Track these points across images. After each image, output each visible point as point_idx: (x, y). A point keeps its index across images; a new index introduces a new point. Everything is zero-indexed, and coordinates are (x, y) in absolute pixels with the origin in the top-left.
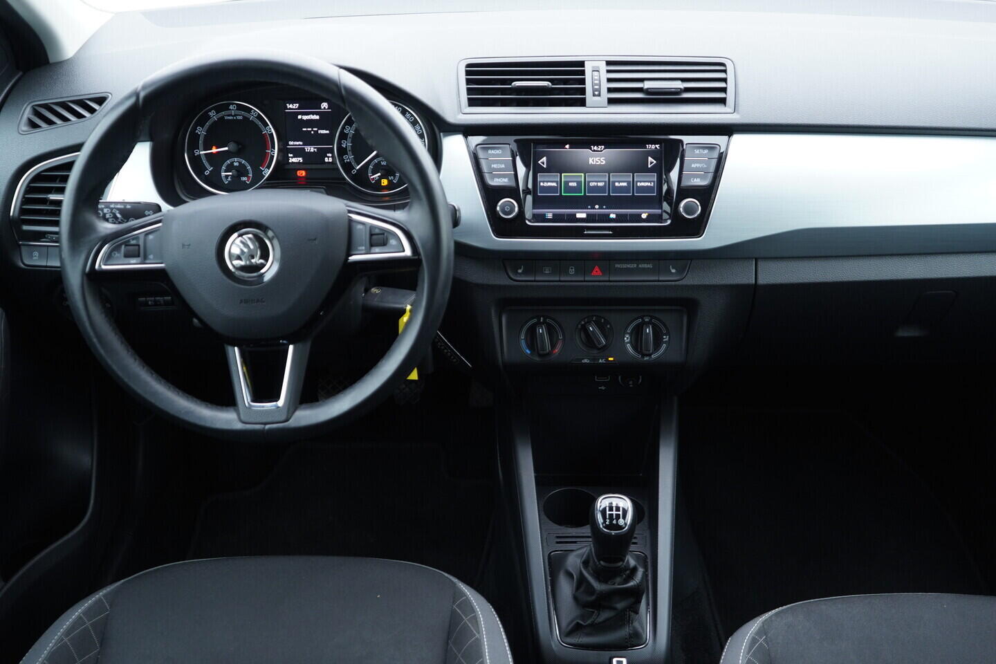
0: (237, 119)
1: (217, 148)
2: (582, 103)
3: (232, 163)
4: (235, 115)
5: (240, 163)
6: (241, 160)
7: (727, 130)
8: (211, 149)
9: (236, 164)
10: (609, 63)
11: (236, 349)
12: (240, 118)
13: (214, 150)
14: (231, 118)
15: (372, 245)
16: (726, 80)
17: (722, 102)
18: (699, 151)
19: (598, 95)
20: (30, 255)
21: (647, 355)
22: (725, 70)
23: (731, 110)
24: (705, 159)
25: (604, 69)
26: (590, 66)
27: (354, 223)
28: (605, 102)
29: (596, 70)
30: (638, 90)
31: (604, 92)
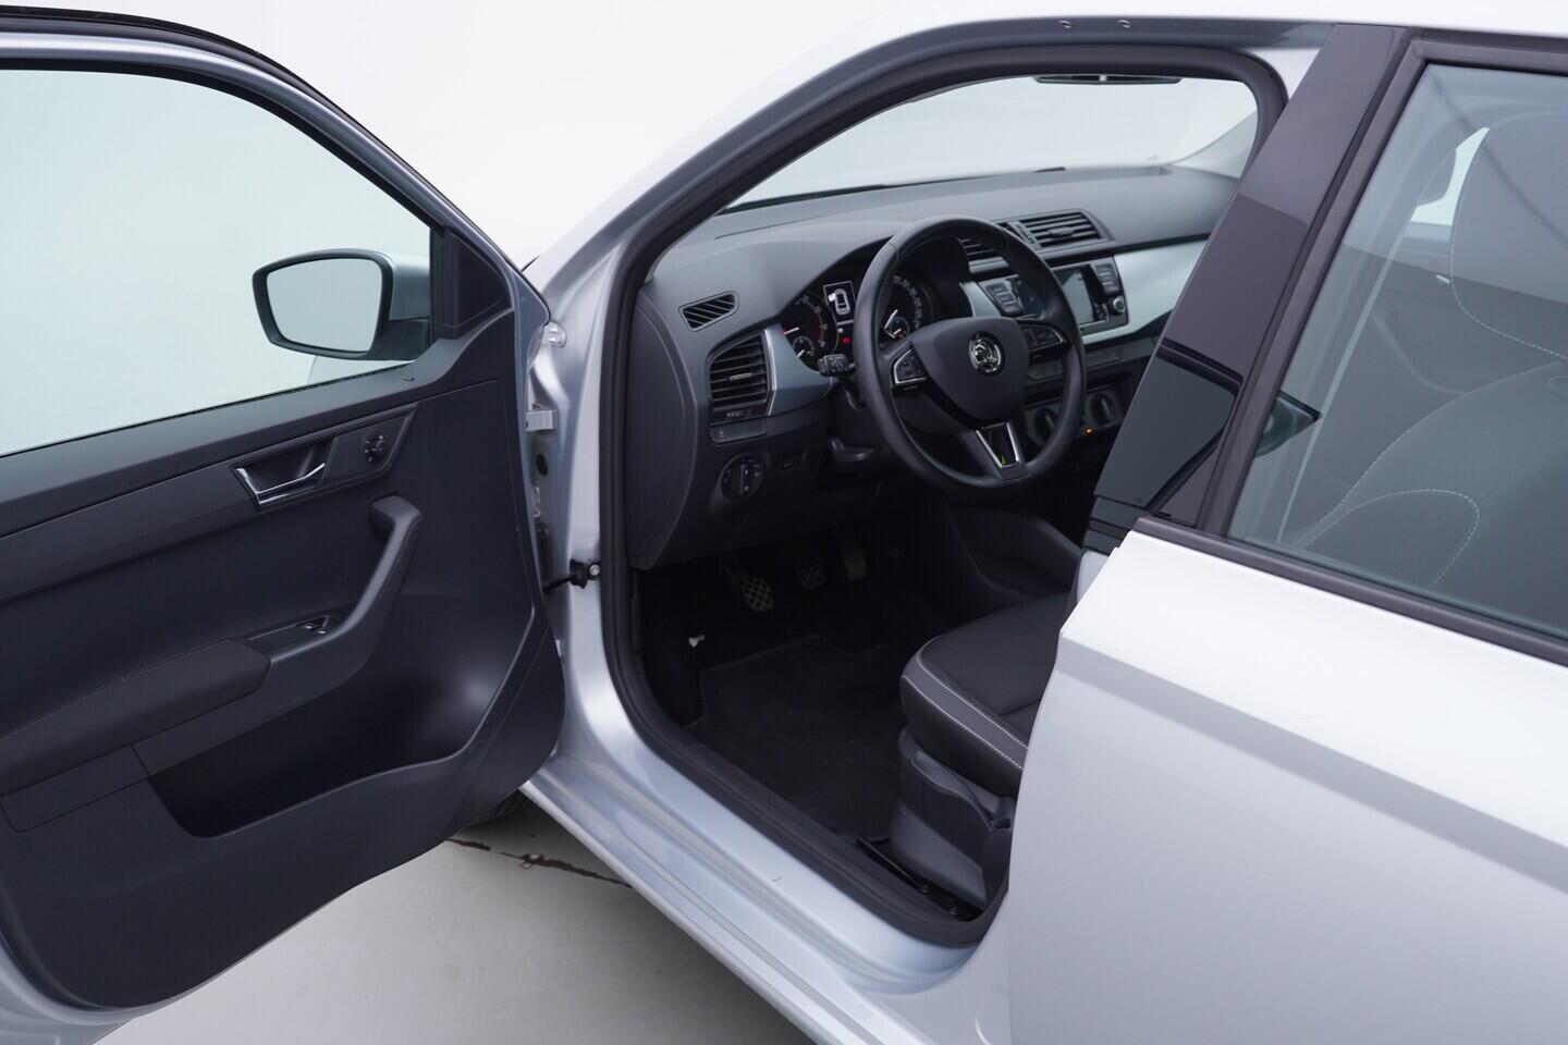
3: (799, 341)
6: (803, 337)
7: (1108, 253)
9: (801, 341)
10: (1023, 222)
11: (979, 432)
15: (1040, 341)
16: (1089, 222)
17: (1097, 236)
18: (1103, 269)
19: (1033, 242)
20: (717, 435)
21: (1108, 422)
22: (1084, 217)
23: (1106, 240)
24: (1108, 273)
25: (1023, 226)
26: (1013, 225)
27: (1023, 328)
28: (1039, 247)
29: (1019, 227)
30: (1050, 236)
31: (1035, 240)
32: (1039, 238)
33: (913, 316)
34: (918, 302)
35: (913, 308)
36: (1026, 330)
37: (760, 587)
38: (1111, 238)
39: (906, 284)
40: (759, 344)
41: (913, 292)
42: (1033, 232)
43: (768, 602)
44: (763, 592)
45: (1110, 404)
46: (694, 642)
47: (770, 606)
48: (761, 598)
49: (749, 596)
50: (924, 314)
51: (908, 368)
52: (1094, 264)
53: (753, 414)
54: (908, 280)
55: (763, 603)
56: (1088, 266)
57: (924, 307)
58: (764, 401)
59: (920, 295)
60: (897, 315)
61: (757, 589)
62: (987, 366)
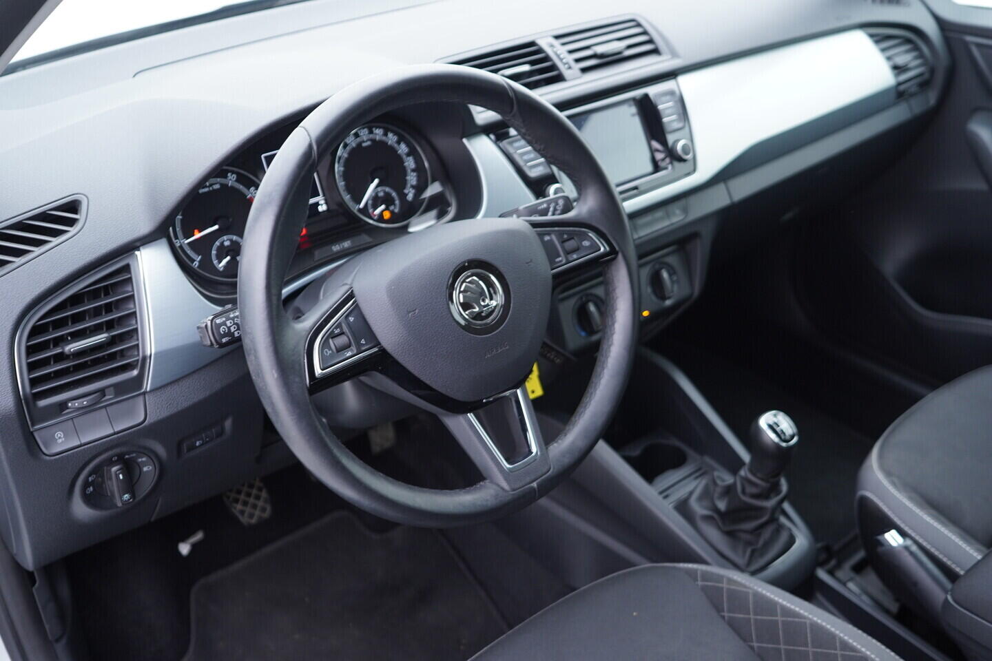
0: (214, 190)
1: (200, 232)
2: (559, 78)
3: (222, 243)
4: (211, 185)
5: (231, 241)
6: (230, 237)
7: (671, 75)
8: (193, 235)
9: (227, 243)
10: (557, 37)
11: (471, 416)
12: (217, 187)
13: (198, 235)
14: (206, 190)
15: (568, 253)
16: (645, 33)
17: (656, 51)
18: (664, 99)
19: (570, 68)
20: (51, 440)
21: (669, 298)
22: (639, 25)
23: (669, 57)
24: (670, 104)
25: (557, 43)
26: (544, 43)
27: (541, 235)
28: (579, 73)
29: (552, 46)
30: (595, 56)
31: (573, 64)
32: (578, 60)
33: (404, 183)
34: (410, 163)
35: (404, 171)
36: (547, 238)
37: (254, 492)
38: (674, 54)
39: (392, 139)
40: (123, 278)
41: (403, 149)
42: (571, 52)
43: (264, 510)
44: (258, 498)
45: (672, 272)
46: (184, 549)
47: (267, 515)
48: (255, 506)
49: (239, 507)
50: (419, 177)
51: (342, 340)
52: (652, 91)
53: (116, 395)
54: (395, 133)
55: (257, 513)
56: (646, 96)
57: (419, 169)
58: (135, 372)
59: (412, 152)
60: (378, 186)
61: (249, 495)
62: (478, 316)
